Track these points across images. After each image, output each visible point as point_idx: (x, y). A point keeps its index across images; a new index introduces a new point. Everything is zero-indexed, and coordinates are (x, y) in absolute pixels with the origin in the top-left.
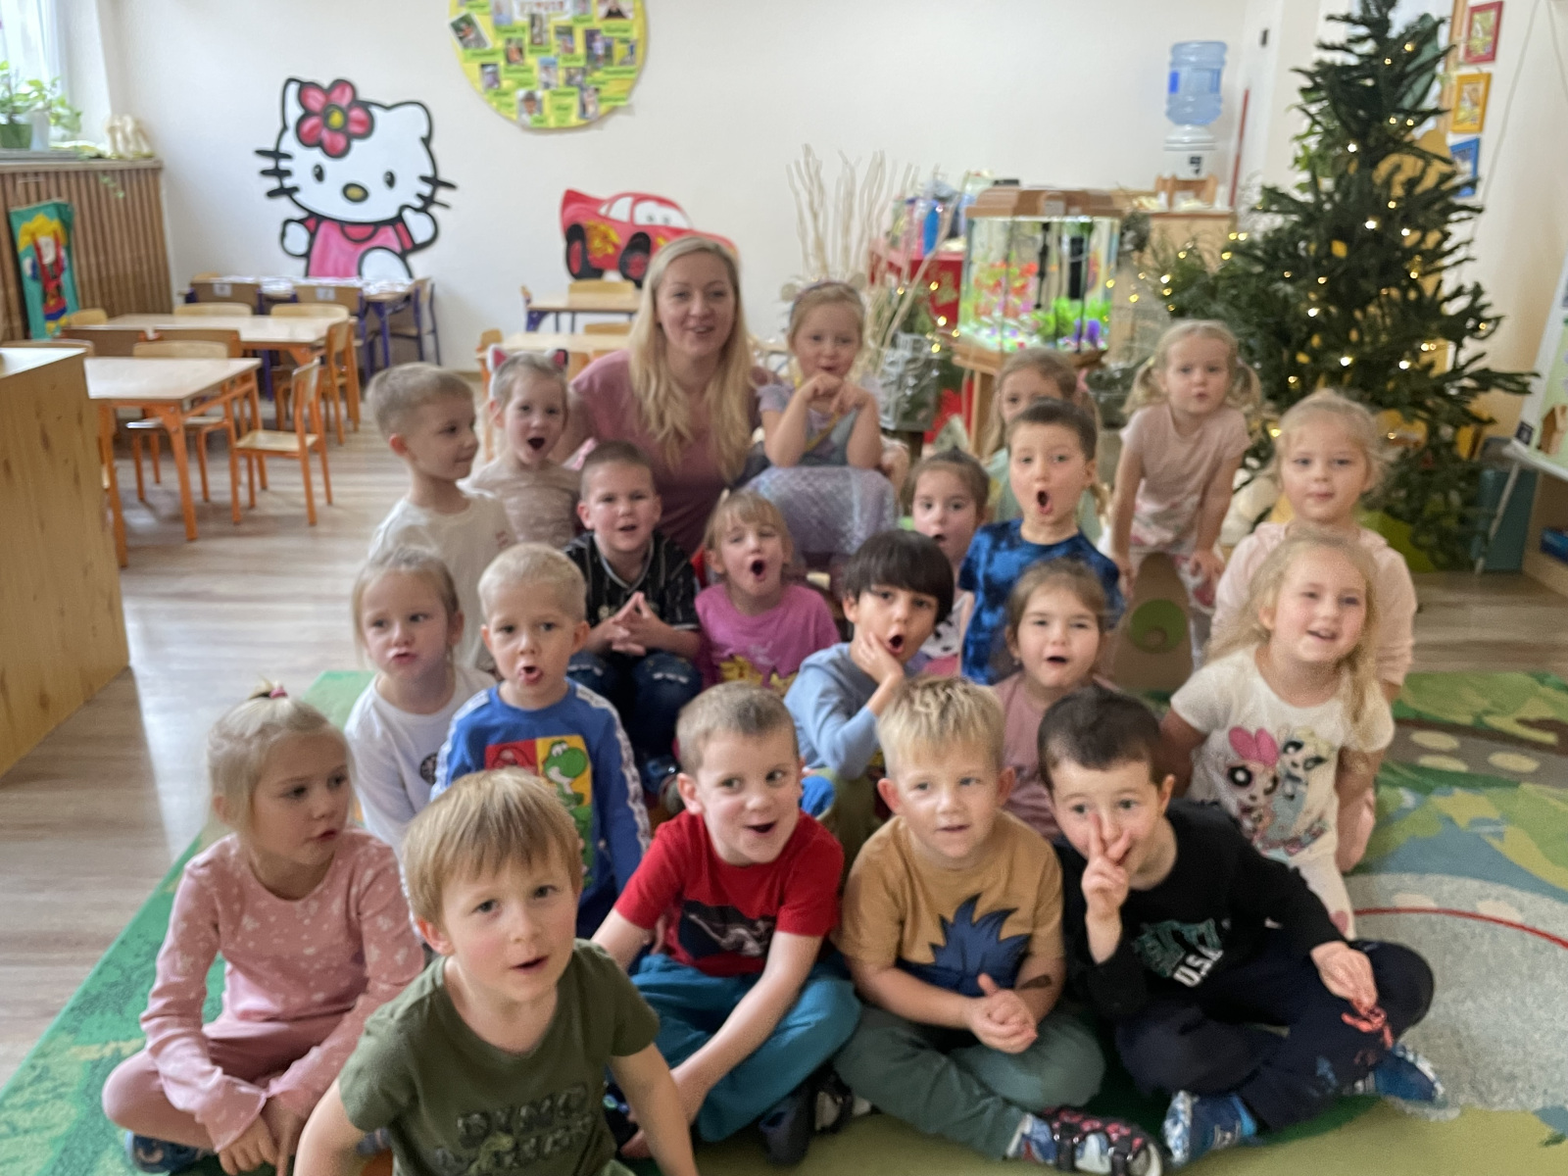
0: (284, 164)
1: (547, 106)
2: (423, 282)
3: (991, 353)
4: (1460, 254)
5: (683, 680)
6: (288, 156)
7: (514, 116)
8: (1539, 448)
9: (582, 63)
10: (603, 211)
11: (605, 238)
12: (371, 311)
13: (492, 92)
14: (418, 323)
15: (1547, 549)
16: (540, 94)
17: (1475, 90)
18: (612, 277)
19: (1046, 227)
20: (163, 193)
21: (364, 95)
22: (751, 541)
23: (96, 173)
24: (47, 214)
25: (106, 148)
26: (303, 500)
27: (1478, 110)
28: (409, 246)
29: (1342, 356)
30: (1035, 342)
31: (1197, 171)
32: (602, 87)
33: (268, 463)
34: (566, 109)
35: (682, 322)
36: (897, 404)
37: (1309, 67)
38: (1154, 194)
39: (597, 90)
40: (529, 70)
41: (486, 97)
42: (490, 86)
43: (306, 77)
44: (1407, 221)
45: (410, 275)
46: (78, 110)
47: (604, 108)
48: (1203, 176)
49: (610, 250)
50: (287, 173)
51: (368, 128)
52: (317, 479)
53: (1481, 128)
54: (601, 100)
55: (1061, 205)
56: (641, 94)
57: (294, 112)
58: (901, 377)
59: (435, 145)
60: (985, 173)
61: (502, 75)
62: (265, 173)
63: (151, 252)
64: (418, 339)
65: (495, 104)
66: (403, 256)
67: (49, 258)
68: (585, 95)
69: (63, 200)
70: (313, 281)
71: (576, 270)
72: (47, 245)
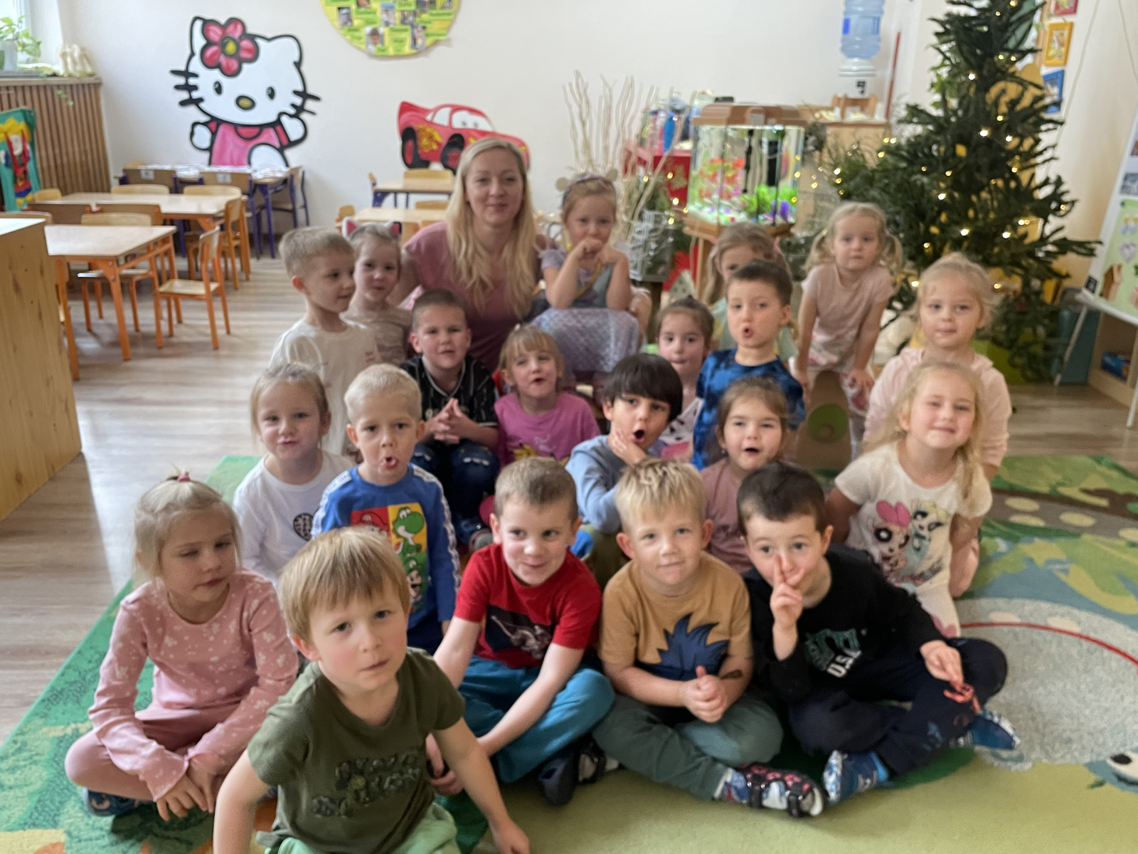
0: (192, 81)
1: (387, 40)
2: (297, 169)
3: (712, 226)
4: (1047, 155)
5: (486, 463)
6: (195, 75)
7: (363, 47)
8: (1101, 295)
9: (413, 8)
10: (429, 118)
11: (431, 137)
12: (258, 191)
13: (346, 28)
14: (293, 201)
15: (1106, 368)
16: (382, 30)
17: (1062, 34)
18: (436, 166)
19: (751, 133)
20: (103, 102)
21: (251, 30)
22: (533, 365)
23: (52, 87)
24: (17, 118)
25: (59, 69)
26: (209, 331)
27: (1063, 50)
28: (285, 142)
29: (962, 228)
30: (741, 217)
31: (862, 92)
32: (428, 25)
33: (182, 303)
34: (401, 41)
35: (484, 200)
36: (643, 262)
37: (941, 17)
38: (831, 109)
39: (424, 28)
40: (374, 12)
41: (342, 32)
42: (345, 23)
43: (208, 17)
44: (1010, 131)
45: (287, 165)
46: (38, 40)
47: (429, 41)
48: (866, 95)
49: (435, 147)
50: (195, 88)
51: (254, 55)
52: (219, 315)
53: (1065, 63)
54: (427, 35)
55: (761, 117)
56: (456, 31)
57: (199, 42)
58: (646, 242)
59: (304, 68)
60: (709, 92)
61: (354, 15)
62: (178, 87)
63: (94, 145)
64: (293, 212)
65: (348, 37)
66: (281, 150)
67: (18, 151)
68: (415, 31)
69: (28, 107)
70: (214, 169)
71: (410, 162)
72: (16, 141)
